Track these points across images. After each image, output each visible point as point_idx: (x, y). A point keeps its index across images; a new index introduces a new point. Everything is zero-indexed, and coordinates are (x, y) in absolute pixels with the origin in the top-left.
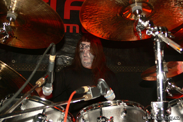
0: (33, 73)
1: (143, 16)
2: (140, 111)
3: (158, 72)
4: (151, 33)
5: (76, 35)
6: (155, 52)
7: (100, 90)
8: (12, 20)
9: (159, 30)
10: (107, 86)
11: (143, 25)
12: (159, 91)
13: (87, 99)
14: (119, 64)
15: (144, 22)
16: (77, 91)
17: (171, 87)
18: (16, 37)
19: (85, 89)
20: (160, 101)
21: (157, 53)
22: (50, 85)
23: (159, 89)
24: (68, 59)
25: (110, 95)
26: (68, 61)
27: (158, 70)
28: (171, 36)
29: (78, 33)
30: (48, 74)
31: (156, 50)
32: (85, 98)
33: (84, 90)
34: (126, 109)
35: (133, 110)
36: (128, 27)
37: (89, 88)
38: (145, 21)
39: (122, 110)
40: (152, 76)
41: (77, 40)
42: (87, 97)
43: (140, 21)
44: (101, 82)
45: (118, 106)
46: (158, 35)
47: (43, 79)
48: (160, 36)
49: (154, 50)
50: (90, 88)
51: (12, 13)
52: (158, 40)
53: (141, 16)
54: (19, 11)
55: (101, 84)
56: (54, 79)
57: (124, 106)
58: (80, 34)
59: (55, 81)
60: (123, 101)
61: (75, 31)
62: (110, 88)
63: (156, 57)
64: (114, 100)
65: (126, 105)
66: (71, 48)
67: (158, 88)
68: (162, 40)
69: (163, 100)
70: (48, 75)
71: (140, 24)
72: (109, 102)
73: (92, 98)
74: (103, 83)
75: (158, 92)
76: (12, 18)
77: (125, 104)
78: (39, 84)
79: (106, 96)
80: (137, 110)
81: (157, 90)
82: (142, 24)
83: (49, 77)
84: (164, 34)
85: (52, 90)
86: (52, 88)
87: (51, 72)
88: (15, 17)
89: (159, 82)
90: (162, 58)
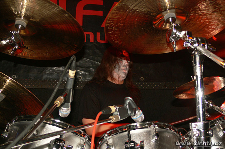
0: (55, 91)
1: (177, 25)
2: (173, 134)
3: (198, 89)
4: (189, 45)
5: (90, 45)
6: (194, 66)
7: (128, 110)
8: (21, 28)
9: (198, 42)
10: (135, 105)
11: (179, 36)
12: (199, 110)
13: (114, 121)
14: (142, 79)
15: (179, 32)
16: (103, 112)
17: (208, 106)
18: (26, 46)
19: (112, 109)
20: (200, 121)
21: (196, 67)
22: (68, 105)
23: (199, 108)
24: (80, 73)
25: (139, 116)
26: (80, 76)
27: (198, 87)
28: (211, 49)
29: (92, 43)
30: (67, 92)
31: (194, 65)
32: (112, 119)
33: (110, 110)
34: (157, 132)
35: (165, 133)
36: (158, 38)
37: (115, 108)
38: (181, 31)
39: (153, 133)
40: (185, 94)
41: (90, 51)
42: (114, 119)
43: (175, 31)
44: (128, 101)
45: (149, 129)
46: (197, 47)
47: (62, 98)
48: (200, 48)
49: (193, 64)
50: (117, 108)
51: (21, 20)
52: (196, 53)
53: (176, 25)
54: (30, 18)
55: (128, 103)
56: (73, 98)
57: (156, 129)
58: (96, 44)
59: (73, 100)
60: (154, 123)
61: (89, 39)
62: (139, 108)
63: (195, 72)
64: (143, 121)
65: (157, 128)
66: (84, 60)
67: (198, 106)
68: (201, 53)
69: (204, 120)
70: (67, 94)
71: (174, 35)
72: (135, 124)
73: (120, 120)
74: (131, 102)
75: (197, 111)
76: (22, 25)
77: (156, 125)
78: (57, 103)
79: (134, 118)
80: (169, 133)
81: (197, 110)
82: (177, 35)
83: (68, 95)
84: (204, 46)
85: (70, 111)
86: (70, 108)
87: (70, 90)
88: (25, 24)
89: (199, 100)
90: (202, 74)
